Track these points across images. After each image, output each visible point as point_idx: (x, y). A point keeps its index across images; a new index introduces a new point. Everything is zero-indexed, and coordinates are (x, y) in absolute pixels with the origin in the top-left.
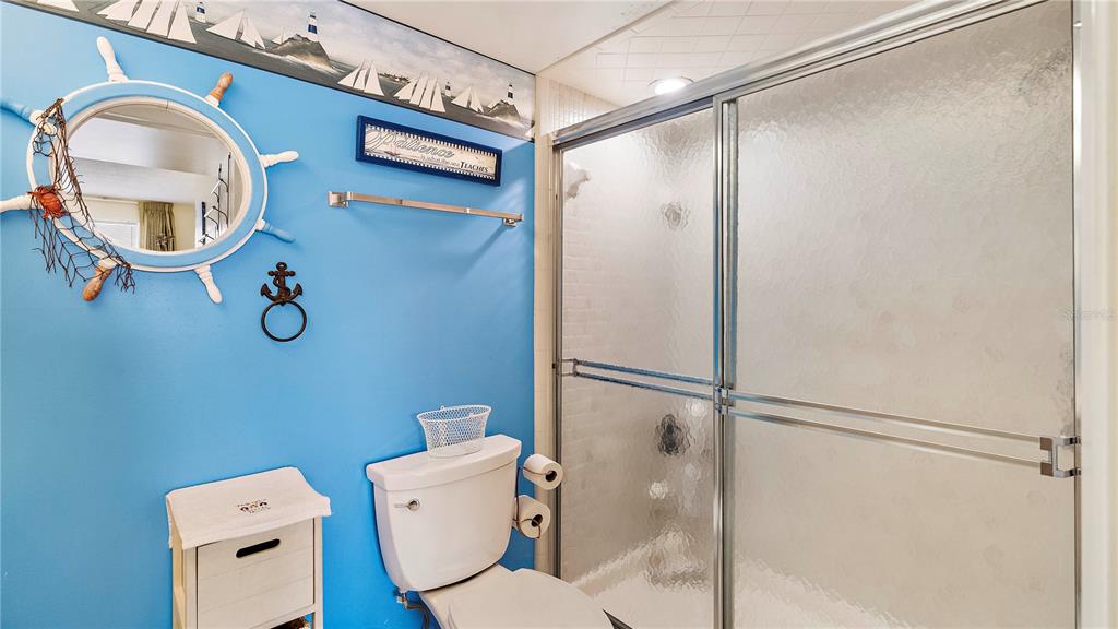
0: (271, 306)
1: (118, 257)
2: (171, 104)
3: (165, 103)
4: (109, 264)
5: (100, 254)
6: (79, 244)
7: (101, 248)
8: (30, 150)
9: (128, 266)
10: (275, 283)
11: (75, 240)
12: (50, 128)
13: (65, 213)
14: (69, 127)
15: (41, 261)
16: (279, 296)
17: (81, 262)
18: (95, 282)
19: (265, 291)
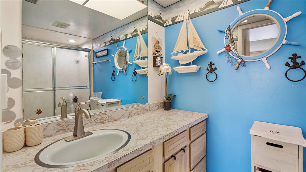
0: (290, 69)
1: (241, 59)
2: (254, 15)
3: (252, 15)
4: (240, 61)
5: (238, 58)
6: (234, 57)
7: (238, 57)
8: (225, 38)
9: (244, 61)
10: (291, 61)
11: (233, 56)
12: (228, 32)
13: (231, 50)
14: (231, 31)
15: (227, 61)
16: (293, 66)
17: (234, 61)
18: (237, 65)
19: (287, 64)
